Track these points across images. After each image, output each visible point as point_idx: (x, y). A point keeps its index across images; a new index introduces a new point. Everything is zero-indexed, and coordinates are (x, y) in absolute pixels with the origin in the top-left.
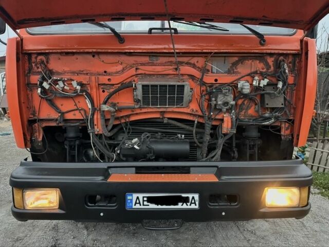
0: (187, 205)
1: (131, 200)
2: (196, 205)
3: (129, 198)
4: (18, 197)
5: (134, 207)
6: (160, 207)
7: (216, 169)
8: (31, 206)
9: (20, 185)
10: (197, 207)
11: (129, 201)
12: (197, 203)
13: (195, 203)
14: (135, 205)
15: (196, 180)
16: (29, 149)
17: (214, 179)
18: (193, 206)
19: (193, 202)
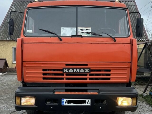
0: (86, 104)
1: (64, 101)
2: (89, 104)
3: (63, 100)
4: (18, 101)
5: (65, 104)
6: (75, 104)
7: (98, 90)
8: (24, 104)
9: (19, 96)
10: (90, 105)
11: (63, 102)
12: (90, 103)
13: (89, 103)
14: (65, 103)
15: (90, 94)
16: (22, 82)
17: (97, 93)
18: (88, 104)
19: (88, 102)
